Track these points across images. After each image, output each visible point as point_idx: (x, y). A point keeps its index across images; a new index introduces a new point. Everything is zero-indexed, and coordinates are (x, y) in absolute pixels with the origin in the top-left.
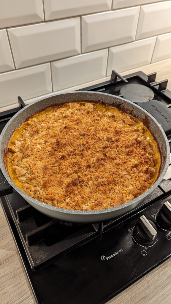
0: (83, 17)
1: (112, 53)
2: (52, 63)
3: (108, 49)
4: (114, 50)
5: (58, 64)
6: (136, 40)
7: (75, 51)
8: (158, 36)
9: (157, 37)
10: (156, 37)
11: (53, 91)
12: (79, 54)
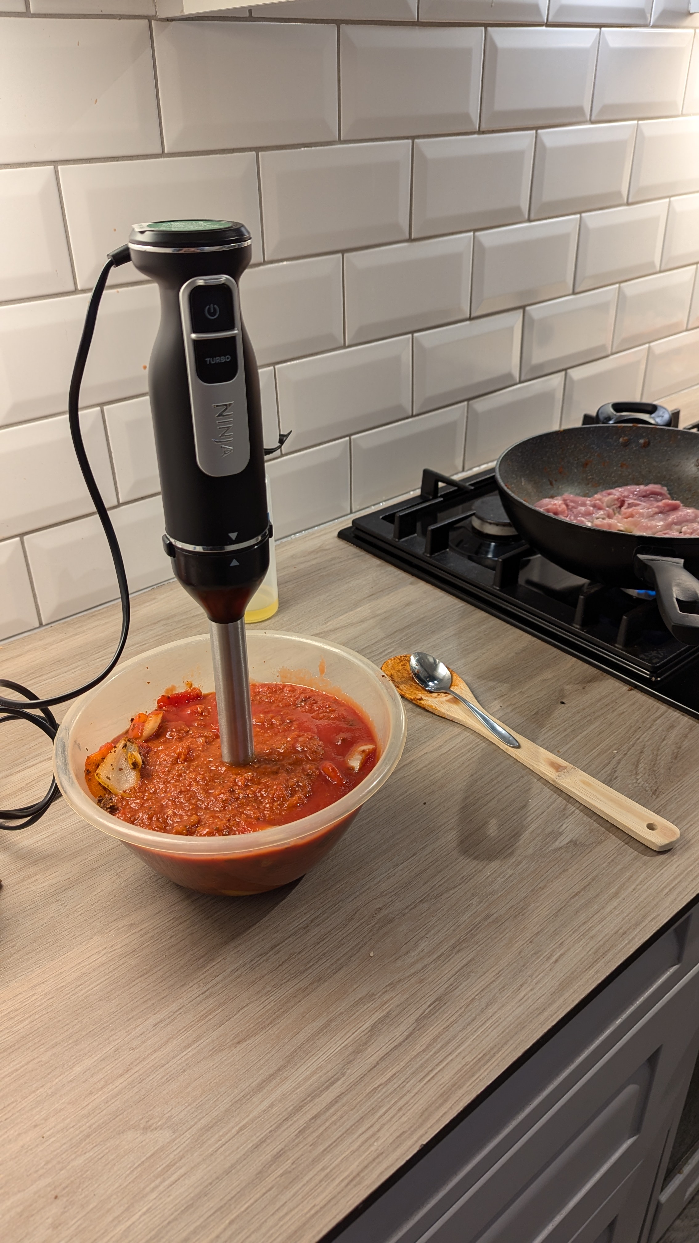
0: (528, 308)
1: (572, 381)
2: (471, 402)
3: (563, 373)
4: (576, 374)
5: (480, 405)
6: (613, 354)
7: (510, 375)
8: (652, 344)
9: (649, 347)
10: (647, 345)
11: (463, 470)
12: (516, 384)
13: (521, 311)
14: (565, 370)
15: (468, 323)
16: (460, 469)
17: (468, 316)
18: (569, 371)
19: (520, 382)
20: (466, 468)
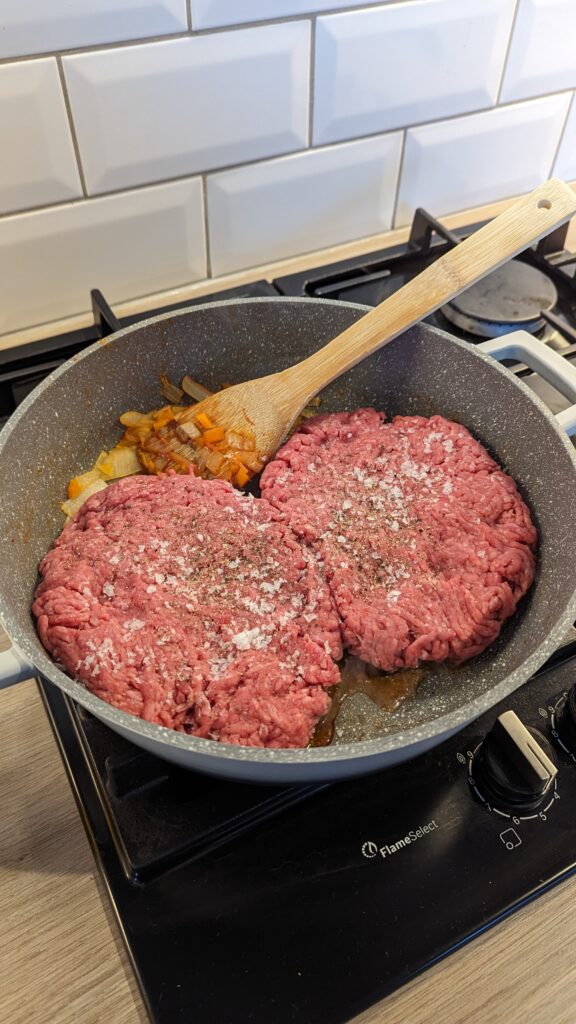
0: (320, 18)
1: (418, 148)
2: (210, 178)
3: (402, 133)
5: (226, 182)
6: (499, 105)
7: (289, 135)
10: (571, 93)
11: (209, 276)
12: (304, 150)
13: (308, 22)
14: (405, 128)
15: (186, 39)
16: (205, 275)
17: (186, 28)
18: (410, 130)
19: (311, 147)
20: (213, 274)
